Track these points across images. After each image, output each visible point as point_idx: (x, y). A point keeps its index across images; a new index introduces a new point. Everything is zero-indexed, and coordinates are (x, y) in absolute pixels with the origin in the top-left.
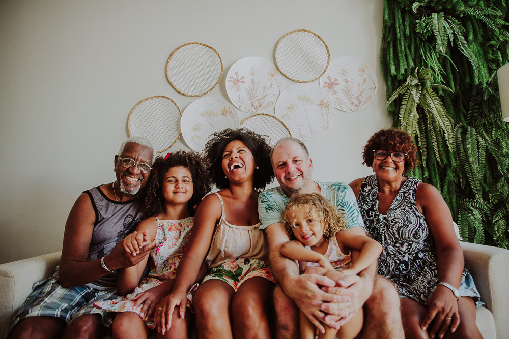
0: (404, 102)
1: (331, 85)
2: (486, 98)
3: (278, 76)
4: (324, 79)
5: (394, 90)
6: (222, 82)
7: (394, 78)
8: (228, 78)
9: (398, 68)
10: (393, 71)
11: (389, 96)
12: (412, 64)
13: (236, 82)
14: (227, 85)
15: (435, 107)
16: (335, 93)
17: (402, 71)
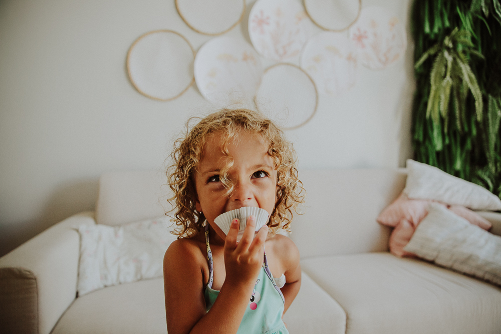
1: (360, 38)
3: (306, 21)
4: (353, 30)
5: (425, 50)
6: (244, 22)
7: (426, 37)
8: (252, 17)
9: (432, 27)
10: (427, 29)
12: (447, 24)
13: (261, 22)
16: (363, 46)
17: (436, 30)
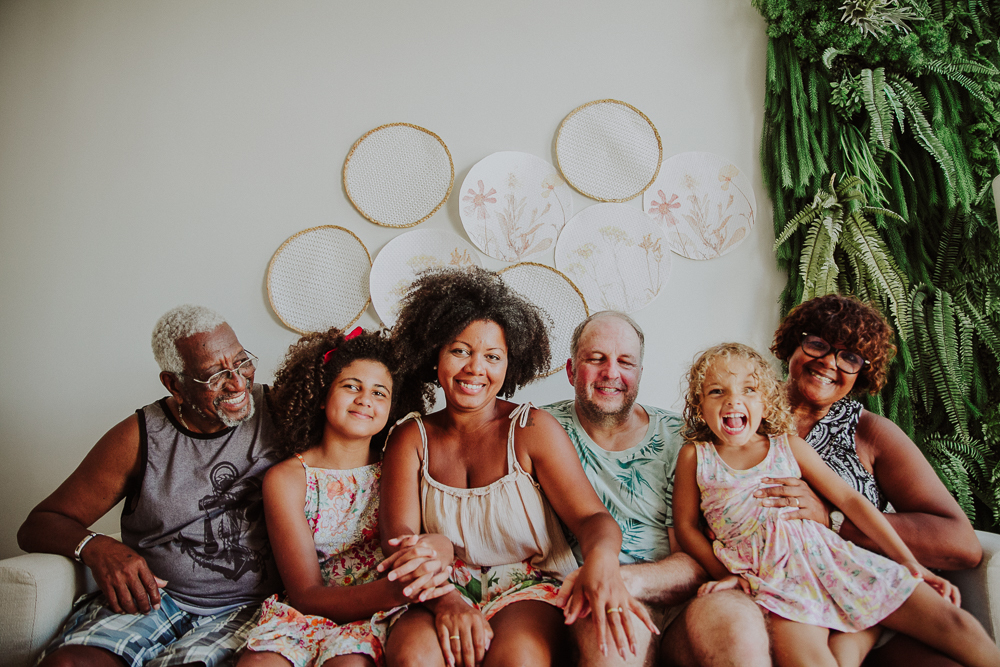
0: (810, 242)
1: (665, 207)
2: (970, 235)
3: (562, 190)
4: (651, 195)
5: (789, 217)
6: (451, 200)
7: (789, 194)
8: (463, 192)
9: (795, 176)
10: (787, 181)
11: (779, 230)
12: (824, 167)
13: (480, 199)
14: (464, 205)
15: (870, 251)
16: (673, 222)
17: (805, 180)
